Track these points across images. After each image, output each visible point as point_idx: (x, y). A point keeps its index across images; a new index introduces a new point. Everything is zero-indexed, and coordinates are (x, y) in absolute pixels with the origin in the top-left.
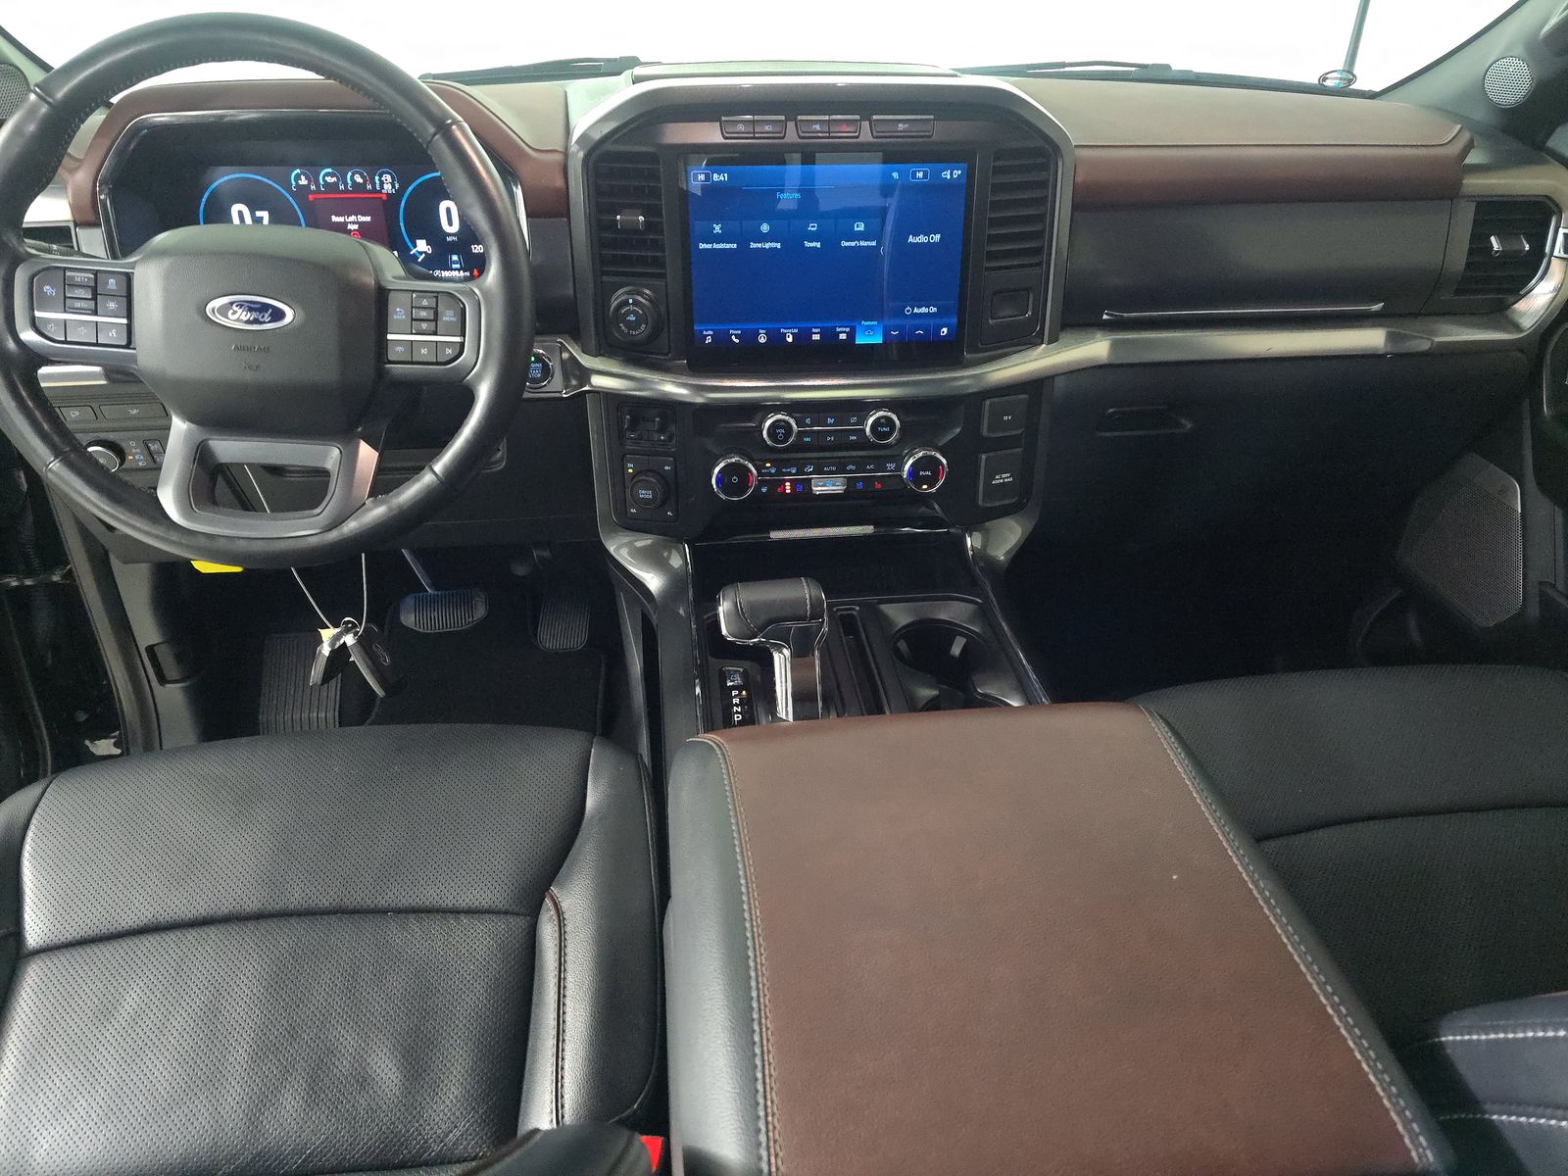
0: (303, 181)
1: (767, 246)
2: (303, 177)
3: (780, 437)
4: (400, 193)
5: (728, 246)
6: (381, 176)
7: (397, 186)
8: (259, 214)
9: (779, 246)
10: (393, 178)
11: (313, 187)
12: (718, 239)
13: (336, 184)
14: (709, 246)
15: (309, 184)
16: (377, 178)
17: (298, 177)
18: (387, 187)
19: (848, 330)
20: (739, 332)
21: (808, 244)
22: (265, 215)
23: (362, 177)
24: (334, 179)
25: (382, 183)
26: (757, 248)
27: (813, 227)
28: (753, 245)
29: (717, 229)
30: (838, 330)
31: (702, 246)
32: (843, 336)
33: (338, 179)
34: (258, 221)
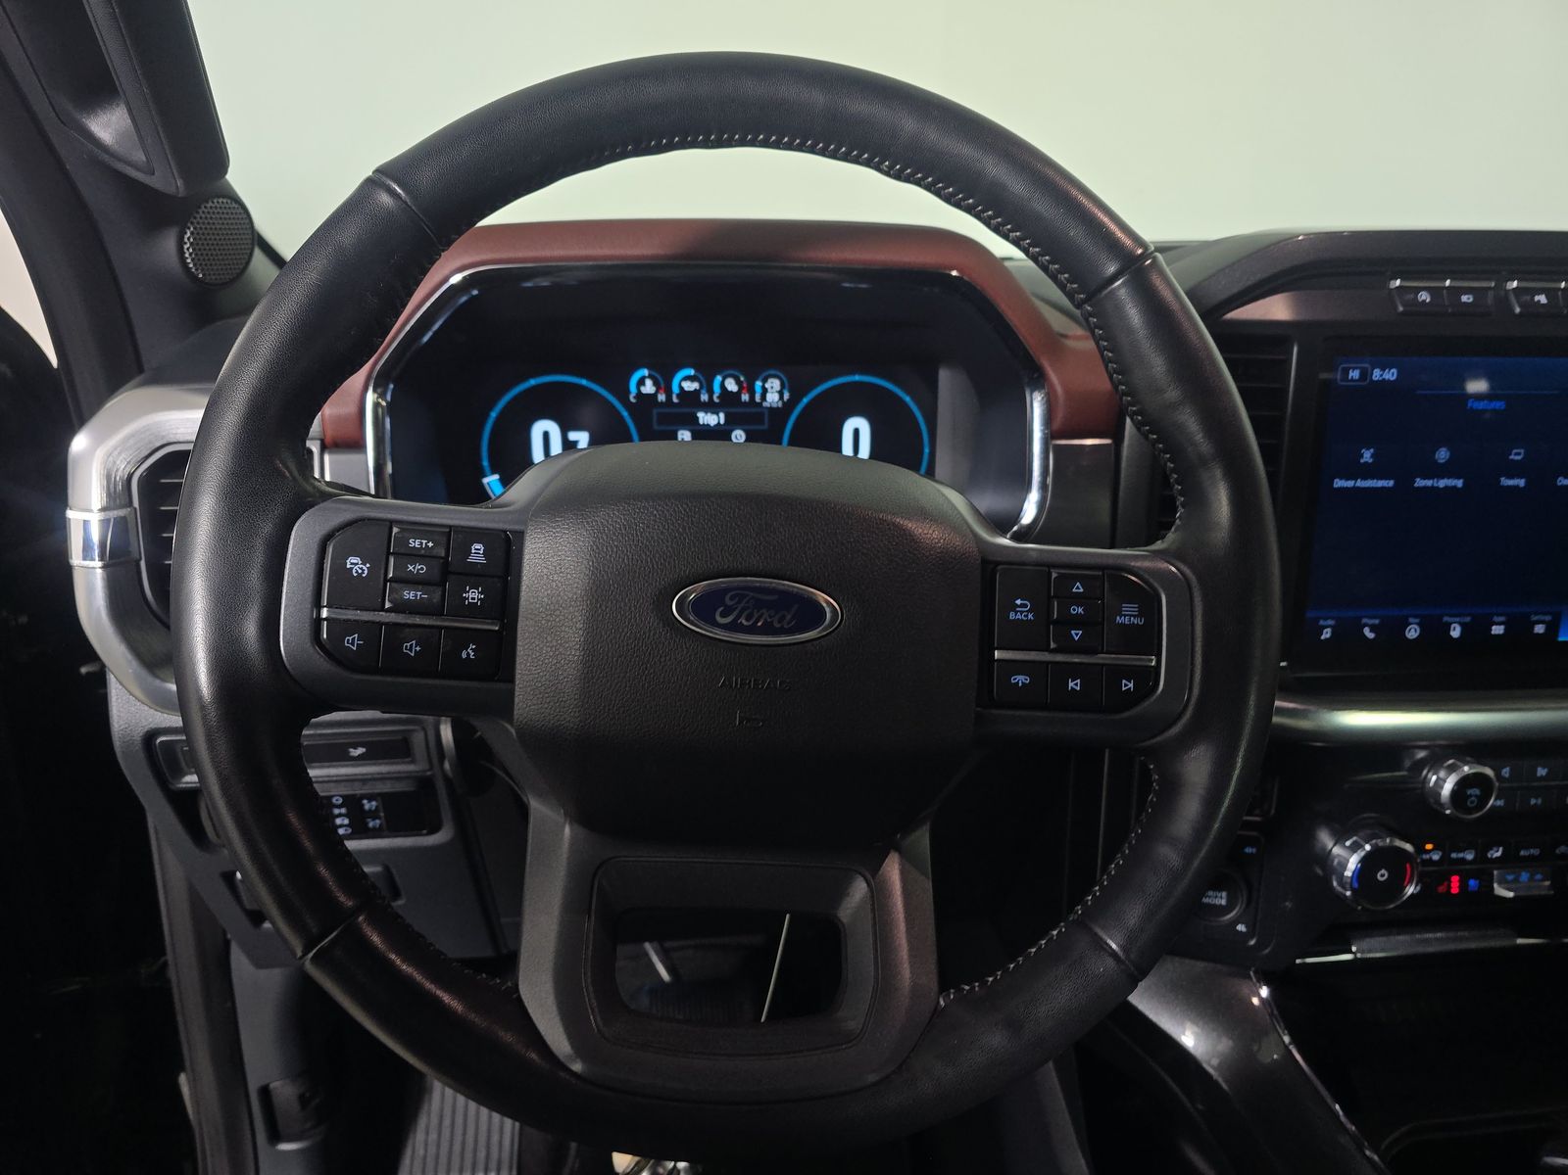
0: (649, 388)
1: (1442, 483)
2: (649, 382)
3: (1472, 802)
4: (788, 407)
5: (1380, 483)
6: (765, 381)
7: (786, 396)
8: (573, 436)
9: (1459, 483)
10: (783, 385)
11: (662, 397)
12: (1367, 472)
13: (696, 393)
14: (1350, 484)
15: (657, 392)
16: (759, 384)
17: (641, 382)
18: (773, 398)
19: (1548, 618)
20: (1377, 621)
21: (1506, 482)
22: (582, 438)
23: (738, 382)
24: (695, 386)
25: (765, 391)
26: (1425, 488)
27: (1517, 456)
28: (1420, 483)
29: (1367, 456)
30: (1534, 618)
31: (1339, 483)
32: (1539, 629)
33: (701, 387)
34: (569, 446)
